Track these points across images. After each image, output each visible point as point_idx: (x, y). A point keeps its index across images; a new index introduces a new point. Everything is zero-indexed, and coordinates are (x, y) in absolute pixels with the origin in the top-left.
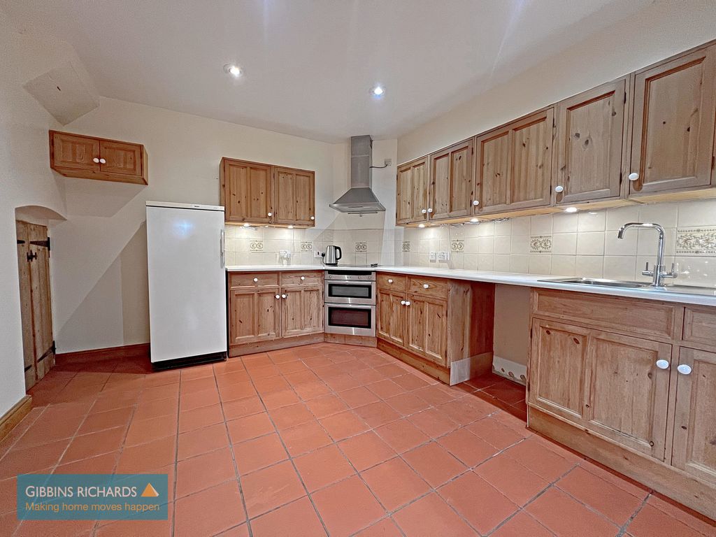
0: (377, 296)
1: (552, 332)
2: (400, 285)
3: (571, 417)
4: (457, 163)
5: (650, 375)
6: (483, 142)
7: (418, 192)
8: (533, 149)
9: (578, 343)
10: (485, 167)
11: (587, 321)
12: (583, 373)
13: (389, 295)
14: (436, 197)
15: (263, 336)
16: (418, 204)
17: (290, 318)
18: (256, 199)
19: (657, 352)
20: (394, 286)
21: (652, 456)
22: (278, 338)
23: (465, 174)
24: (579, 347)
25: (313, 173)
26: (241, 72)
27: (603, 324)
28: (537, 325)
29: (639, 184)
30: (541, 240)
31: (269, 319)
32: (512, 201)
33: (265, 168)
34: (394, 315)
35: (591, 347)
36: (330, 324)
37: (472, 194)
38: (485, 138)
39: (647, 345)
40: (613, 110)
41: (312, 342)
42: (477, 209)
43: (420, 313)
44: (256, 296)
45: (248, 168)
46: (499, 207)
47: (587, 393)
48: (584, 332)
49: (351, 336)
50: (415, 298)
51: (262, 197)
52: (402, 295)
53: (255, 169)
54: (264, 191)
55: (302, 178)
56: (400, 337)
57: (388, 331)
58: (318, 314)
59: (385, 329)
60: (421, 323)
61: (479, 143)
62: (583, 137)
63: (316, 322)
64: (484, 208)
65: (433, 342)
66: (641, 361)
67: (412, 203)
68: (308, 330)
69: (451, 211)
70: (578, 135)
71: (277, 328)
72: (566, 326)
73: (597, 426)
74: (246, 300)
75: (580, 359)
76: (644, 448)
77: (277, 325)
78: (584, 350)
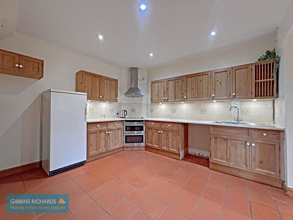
0: (146, 130)
1: (217, 138)
2: (157, 125)
3: (224, 163)
4: (177, 83)
5: (245, 147)
6: (187, 78)
7: (161, 92)
8: (204, 82)
9: (225, 141)
10: (188, 86)
11: (228, 134)
12: (227, 149)
13: (152, 129)
14: (169, 94)
15: (101, 151)
16: (161, 96)
17: (111, 142)
18: (95, 90)
19: (246, 141)
20: (154, 126)
21: (247, 169)
22: (106, 151)
23: (180, 87)
24: (226, 142)
25: (117, 80)
26: (103, 38)
27: (232, 135)
28: (212, 136)
29: (235, 96)
30: (203, 110)
31: (103, 143)
32: (198, 98)
33: (99, 76)
34: (154, 137)
35: (229, 141)
36: (126, 142)
37: (183, 94)
38: (187, 76)
39: (244, 139)
40: (227, 76)
41: (119, 151)
42: (185, 99)
43: (167, 135)
44: (98, 133)
45: (93, 76)
46: (193, 99)
47: (228, 155)
48: (227, 137)
49: (134, 147)
50: (164, 130)
51: (98, 89)
52: (158, 129)
53: (95, 77)
54: (98, 87)
55: (113, 82)
56: (157, 145)
57: (151, 143)
58: (121, 139)
59: (149, 142)
60: (168, 139)
61: (186, 78)
62: (219, 81)
63: (120, 142)
64: (188, 99)
65: (173, 145)
66: (242, 144)
67: (158, 95)
68: (117, 146)
69: (175, 99)
70: (218, 81)
71: (106, 146)
72: (221, 136)
73: (232, 164)
74: (94, 135)
75: (226, 145)
76: (245, 167)
77: (106, 145)
78: (227, 143)
